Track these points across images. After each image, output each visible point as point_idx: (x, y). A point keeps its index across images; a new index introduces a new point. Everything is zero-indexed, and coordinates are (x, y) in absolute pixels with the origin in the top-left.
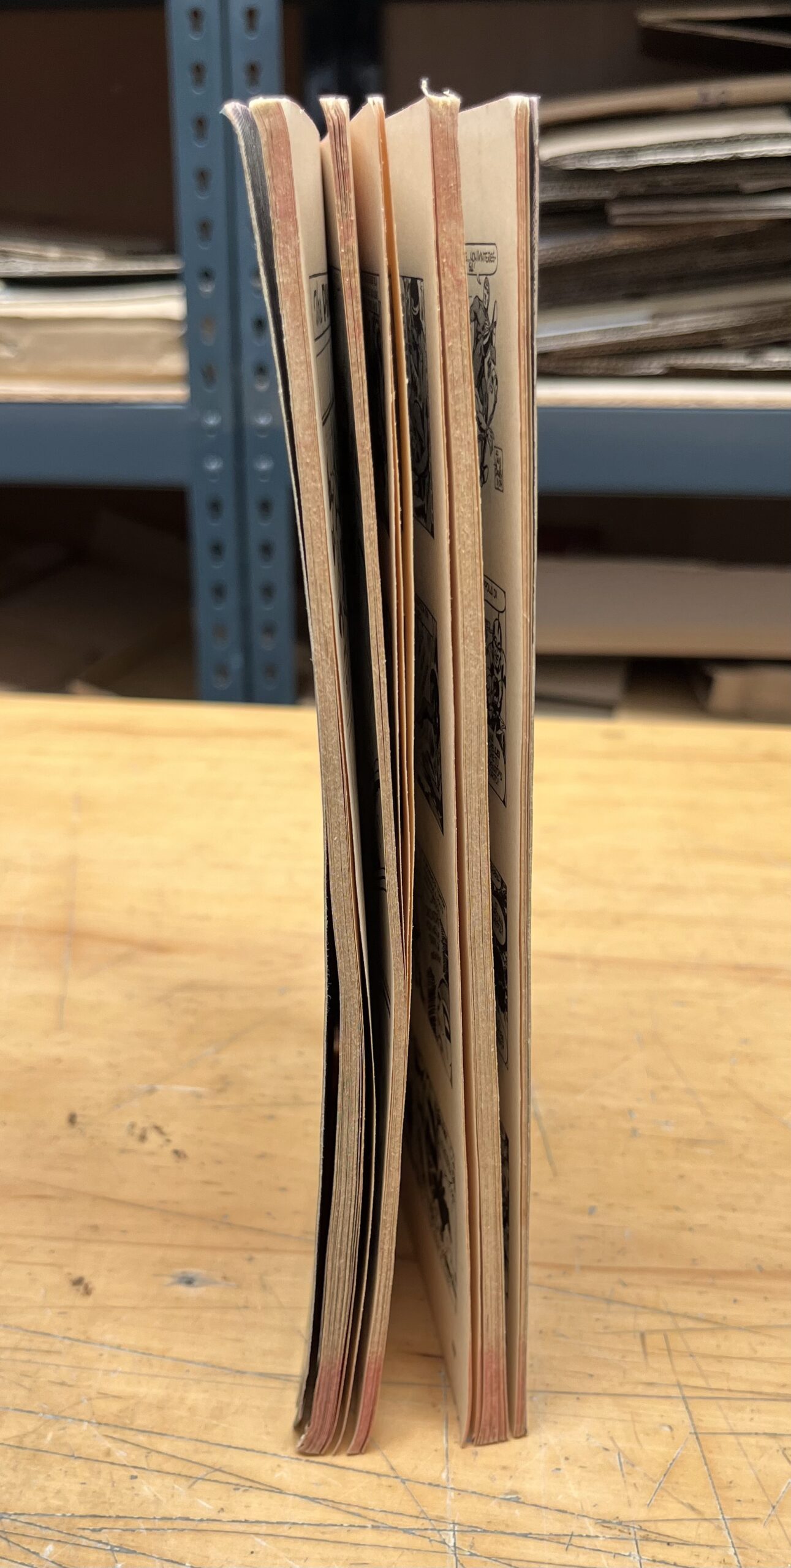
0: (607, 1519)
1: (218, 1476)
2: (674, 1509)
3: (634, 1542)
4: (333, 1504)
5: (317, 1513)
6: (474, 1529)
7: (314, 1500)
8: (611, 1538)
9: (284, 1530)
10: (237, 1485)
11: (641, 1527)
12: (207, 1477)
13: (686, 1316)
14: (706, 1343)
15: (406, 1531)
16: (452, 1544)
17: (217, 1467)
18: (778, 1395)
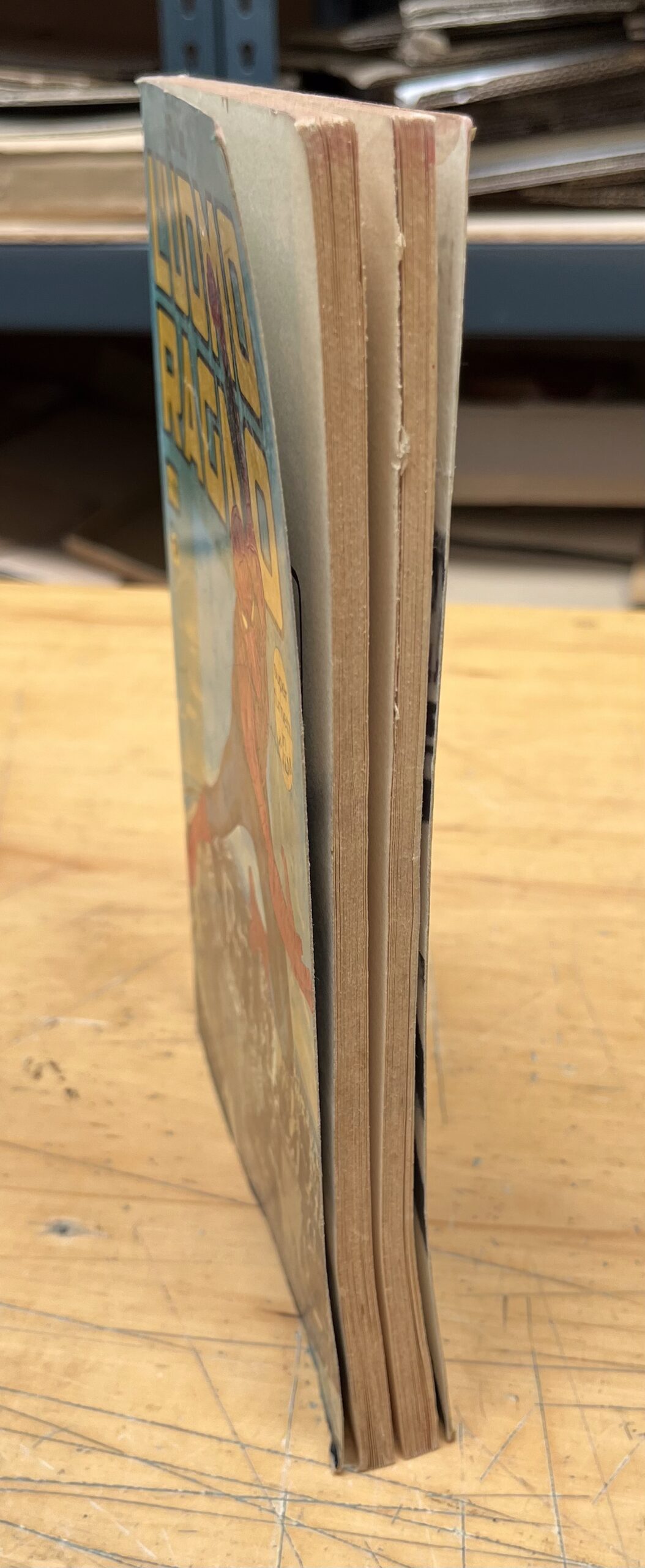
0: (438, 1491)
1: (64, 1436)
2: (505, 1483)
3: (460, 1517)
4: (171, 1469)
5: (153, 1477)
6: (304, 1499)
7: (153, 1463)
8: (439, 1512)
9: (120, 1494)
10: (80, 1445)
11: (470, 1501)
12: (53, 1437)
13: (553, 1279)
14: (568, 1309)
15: (238, 1499)
16: (280, 1514)
17: (64, 1426)
18: (632, 1366)
